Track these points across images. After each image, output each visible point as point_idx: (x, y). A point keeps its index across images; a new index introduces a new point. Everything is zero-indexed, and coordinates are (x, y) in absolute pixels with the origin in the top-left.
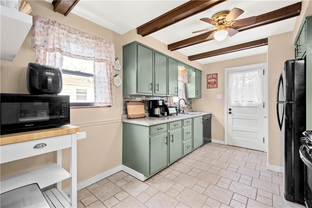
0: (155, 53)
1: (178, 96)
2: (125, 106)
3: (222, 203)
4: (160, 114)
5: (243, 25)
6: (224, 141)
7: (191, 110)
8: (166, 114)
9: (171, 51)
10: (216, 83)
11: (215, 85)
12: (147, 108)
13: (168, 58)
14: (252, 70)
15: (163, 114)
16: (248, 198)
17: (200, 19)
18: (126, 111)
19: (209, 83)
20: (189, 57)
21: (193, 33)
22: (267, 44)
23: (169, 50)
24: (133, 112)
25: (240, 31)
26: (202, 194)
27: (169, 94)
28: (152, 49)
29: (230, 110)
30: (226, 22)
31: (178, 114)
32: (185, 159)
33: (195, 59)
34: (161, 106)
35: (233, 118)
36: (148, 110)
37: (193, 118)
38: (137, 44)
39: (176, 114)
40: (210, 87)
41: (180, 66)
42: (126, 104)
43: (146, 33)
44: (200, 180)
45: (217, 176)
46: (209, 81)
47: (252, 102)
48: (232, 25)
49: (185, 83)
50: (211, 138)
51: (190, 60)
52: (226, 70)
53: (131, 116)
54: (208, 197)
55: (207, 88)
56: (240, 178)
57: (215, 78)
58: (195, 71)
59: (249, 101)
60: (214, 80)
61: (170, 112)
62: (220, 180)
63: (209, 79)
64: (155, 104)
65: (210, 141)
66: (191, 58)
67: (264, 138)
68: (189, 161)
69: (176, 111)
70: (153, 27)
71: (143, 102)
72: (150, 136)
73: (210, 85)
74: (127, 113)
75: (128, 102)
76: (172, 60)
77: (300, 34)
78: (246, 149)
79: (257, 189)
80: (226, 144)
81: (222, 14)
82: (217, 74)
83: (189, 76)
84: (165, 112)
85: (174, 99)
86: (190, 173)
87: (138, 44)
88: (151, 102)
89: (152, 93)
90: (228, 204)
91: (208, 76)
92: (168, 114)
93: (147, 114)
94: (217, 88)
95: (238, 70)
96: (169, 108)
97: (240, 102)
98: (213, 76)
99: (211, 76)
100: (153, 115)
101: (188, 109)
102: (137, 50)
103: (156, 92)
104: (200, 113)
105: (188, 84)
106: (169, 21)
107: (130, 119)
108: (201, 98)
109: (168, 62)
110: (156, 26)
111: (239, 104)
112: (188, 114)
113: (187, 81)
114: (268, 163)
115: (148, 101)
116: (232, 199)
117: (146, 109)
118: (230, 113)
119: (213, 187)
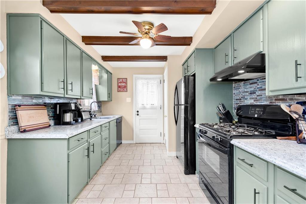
0: (66, 41)
1: (92, 99)
2: (14, 112)
3: (152, 198)
4: (72, 120)
5: (162, 40)
6: (133, 140)
7: (101, 113)
8: (80, 120)
9: (86, 44)
10: (125, 87)
11: (125, 89)
12: (51, 114)
13: (82, 52)
14: (153, 79)
15: (76, 121)
16: (166, 184)
17: (133, 21)
18: (15, 120)
19: (119, 87)
20: (102, 56)
21: (121, 32)
22: (166, 61)
23: (83, 43)
24: (28, 121)
25: (157, 45)
26: (133, 198)
27: (84, 95)
28: (64, 34)
29: (138, 112)
30: (152, 33)
31: (92, 119)
32: (103, 168)
33: (109, 60)
34: (73, 110)
35: (140, 119)
36: (52, 117)
37: (109, 122)
38: (41, 20)
39: (89, 120)
40: (120, 90)
41: (94, 64)
42: (15, 109)
43: (58, 9)
44: (126, 184)
45: (139, 174)
46: (120, 84)
47: (153, 105)
48: (154, 38)
49: (95, 85)
50: (122, 140)
51: (103, 61)
52: (134, 76)
53: (27, 128)
54: (140, 198)
55: (118, 92)
56: (155, 169)
57: (125, 83)
58: (107, 73)
59: (151, 104)
60: (124, 84)
61: (84, 118)
62: (142, 177)
63: (119, 83)
64: (64, 108)
65: (121, 143)
66: (106, 58)
67: (161, 133)
68: (107, 169)
69: (90, 116)
70: (73, 6)
71: (45, 106)
72: (69, 151)
73: (120, 88)
74: (17, 123)
75: (19, 106)
76: (86, 55)
77: (189, 59)
78: (150, 144)
79: (169, 174)
80: (135, 143)
81: (149, 24)
82: (127, 79)
83: (100, 78)
84: (78, 117)
85: (85, 102)
86: (114, 181)
87: (43, 20)
88: (58, 106)
89: (63, 93)
90: (156, 196)
91: (118, 80)
92: (82, 120)
93: (52, 122)
94: (127, 91)
95: (144, 78)
96: (82, 113)
97: (145, 105)
98: (123, 80)
99: (121, 80)
100: (62, 122)
101: (99, 113)
102: (41, 28)
103: (70, 92)
104: (114, 116)
105: (100, 86)
106: (98, 8)
107: (25, 131)
108: (112, 101)
109: (82, 57)
110: (78, 7)
111: (145, 107)
112: (101, 118)
113: (98, 82)
114: (168, 152)
115: (52, 104)
116: (157, 190)
117: (49, 115)
118: (138, 115)
119: (140, 186)
